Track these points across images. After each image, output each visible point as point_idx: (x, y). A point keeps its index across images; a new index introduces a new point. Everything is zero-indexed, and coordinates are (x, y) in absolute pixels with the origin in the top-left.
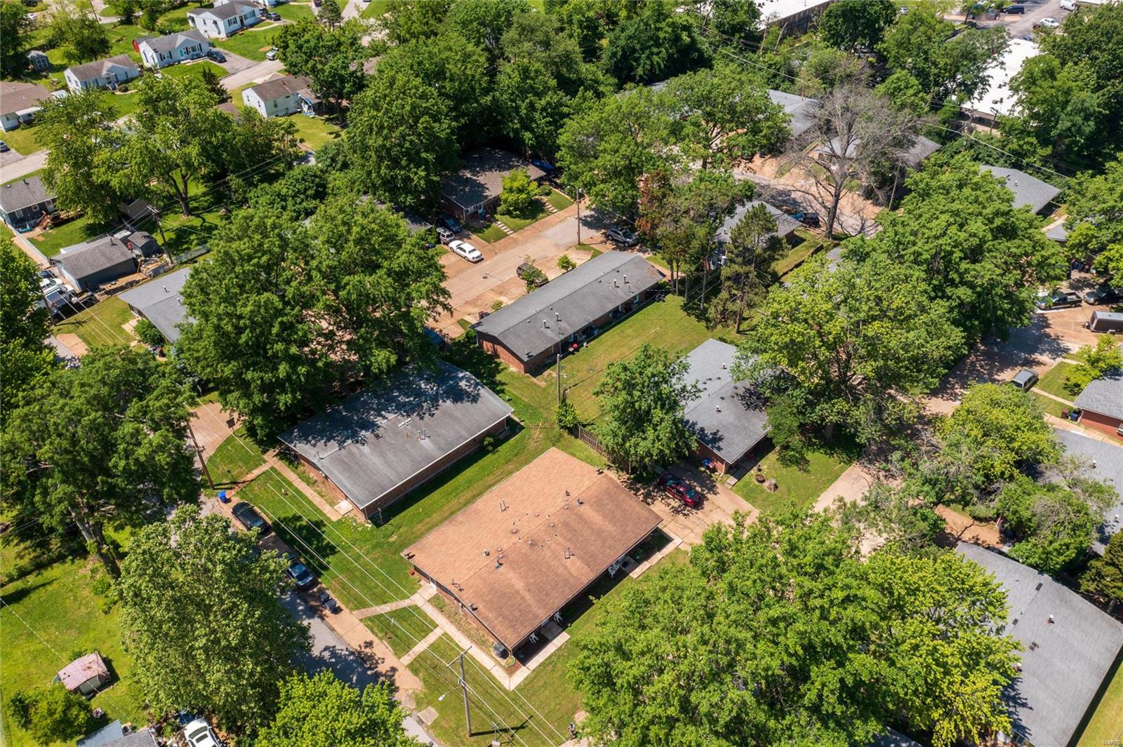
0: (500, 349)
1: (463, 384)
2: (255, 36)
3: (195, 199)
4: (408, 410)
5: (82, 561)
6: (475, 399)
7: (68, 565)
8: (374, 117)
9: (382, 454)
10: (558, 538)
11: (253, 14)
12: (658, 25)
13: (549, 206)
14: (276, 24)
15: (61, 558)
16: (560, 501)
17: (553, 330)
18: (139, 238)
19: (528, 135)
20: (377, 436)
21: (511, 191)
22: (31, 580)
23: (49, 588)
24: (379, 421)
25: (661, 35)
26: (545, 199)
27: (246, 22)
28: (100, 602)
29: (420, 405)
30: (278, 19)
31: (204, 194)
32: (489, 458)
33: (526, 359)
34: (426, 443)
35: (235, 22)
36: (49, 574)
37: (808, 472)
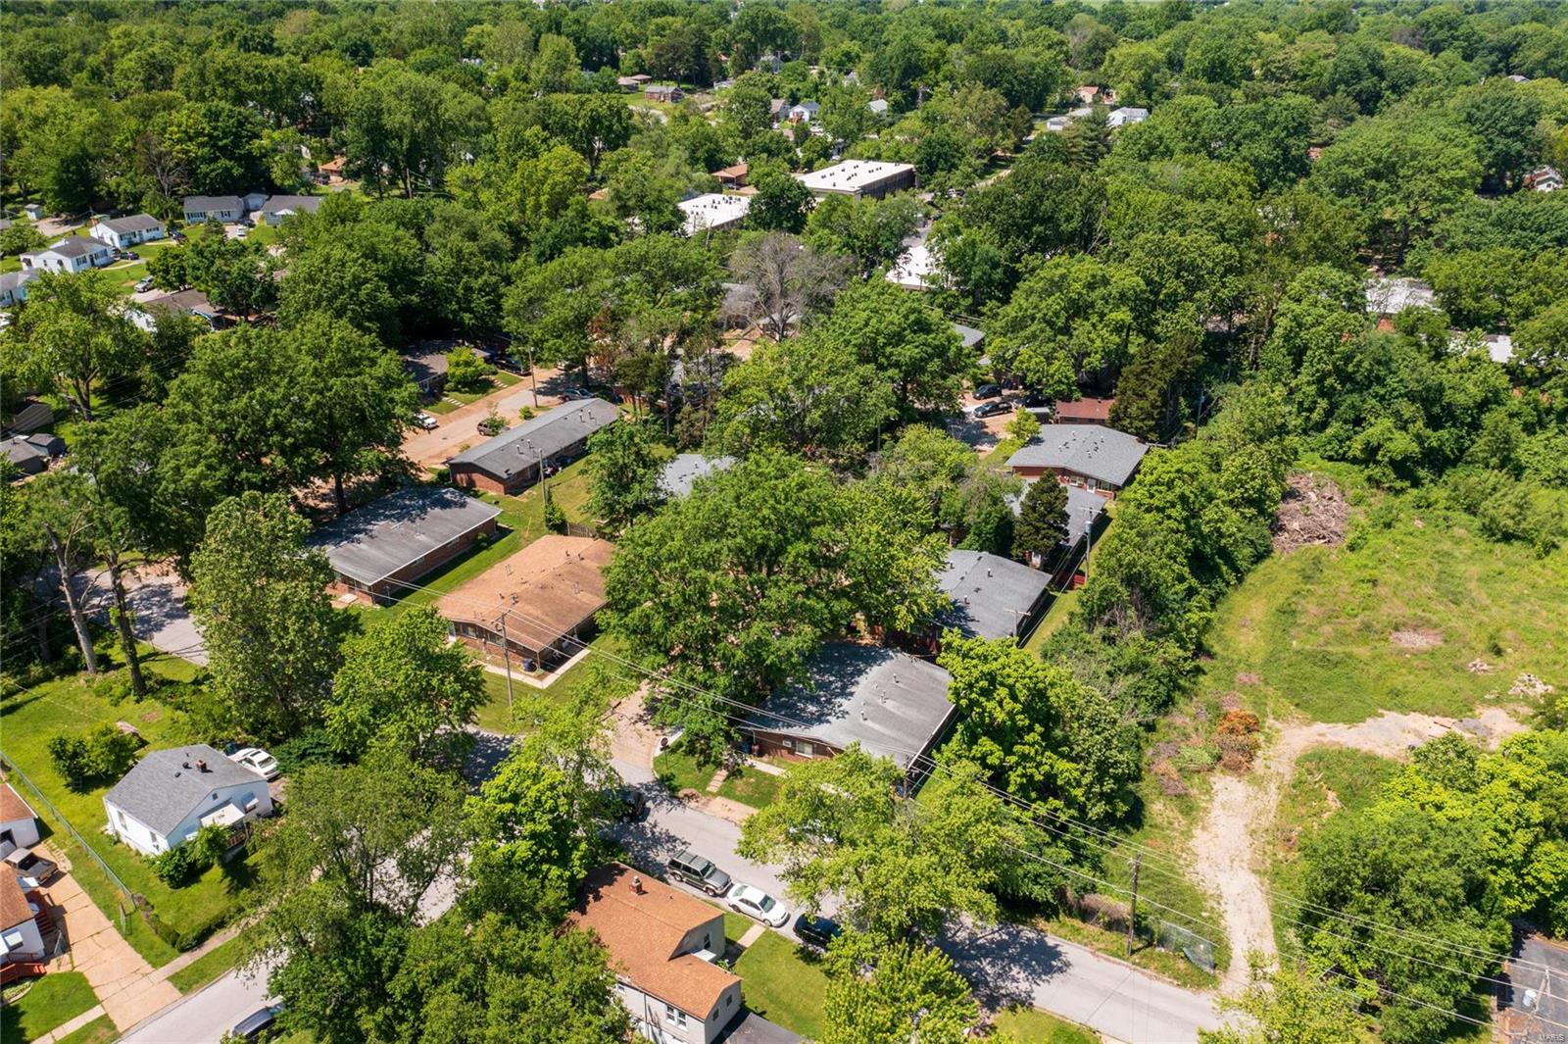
0: (476, 476)
1: (448, 496)
2: (113, 274)
3: (94, 409)
4: (400, 518)
5: (72, 678)
6: (463, 505)
7: (57, 681)
8: (310, 291)
9: (379, 548)
10: (565, 581)
11: (105, 253)
12: (584, 226)
13: (498, 383)
14: (136, 262)
15: (48, 678)
16: (563, 560)
17: (527, 457)
18: (45, 439)
19: (467, 316)
20: (371, 538)
21: (458, 364)
22: (19, 698)
23: (44, 699)
24: (370, 527)
25: (589, 235)
26: (492, 377)
27: (96, 262)
28: (106, 700)
29: (408, 513)
30: (136, 257)
31: (102, 405)
32: (484, 554)
33: (505, 476)
34: (422, 538)
35: (85, 261)
36: (35, 692)
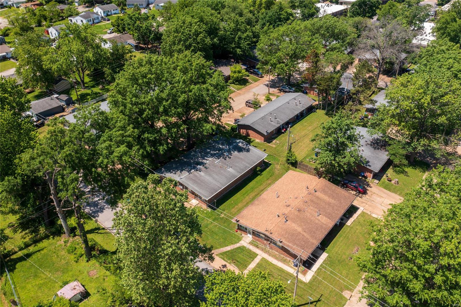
0: (250, 132)
1: (240, 144)
2: (100, 26)
3: (86, 83)
4: (219, 156)
5: (58, 238)
6: (248, 150)
7: (51, 240)
9: (210, 175)
10: (310, 207)
11: (98, 18)
12: (280, 13)
13: (250, 80)
14: (108, 22)
15: (47, 237)
17: (274, 122)
18: (64, 97)
19: (238, 50)
20: (206, 168)
21: (235, 72)
22: (32, 249)
23: (42, 252)
24: (205, 161)
25: (282, 17)
26: (248, 78)
27: (95, 21)
28: (72, 257)
29: (223, 154)
30: (109, 20)
31: (90, 81)
32: (259, 177)
33: (266, 134)
34: (230, 170)
35: (90, 21)
36: (41, 245)
37: (408, 176)
